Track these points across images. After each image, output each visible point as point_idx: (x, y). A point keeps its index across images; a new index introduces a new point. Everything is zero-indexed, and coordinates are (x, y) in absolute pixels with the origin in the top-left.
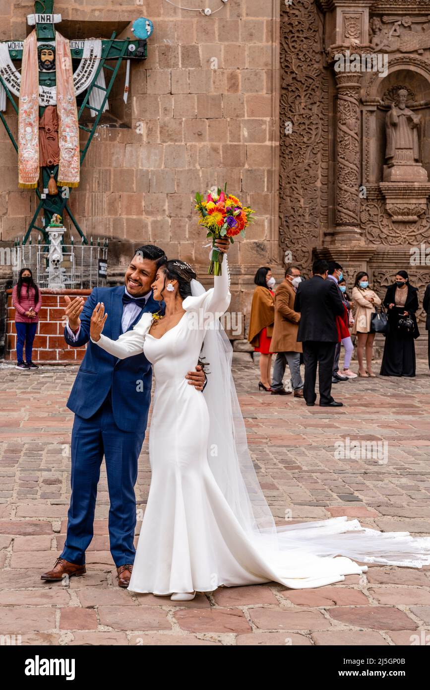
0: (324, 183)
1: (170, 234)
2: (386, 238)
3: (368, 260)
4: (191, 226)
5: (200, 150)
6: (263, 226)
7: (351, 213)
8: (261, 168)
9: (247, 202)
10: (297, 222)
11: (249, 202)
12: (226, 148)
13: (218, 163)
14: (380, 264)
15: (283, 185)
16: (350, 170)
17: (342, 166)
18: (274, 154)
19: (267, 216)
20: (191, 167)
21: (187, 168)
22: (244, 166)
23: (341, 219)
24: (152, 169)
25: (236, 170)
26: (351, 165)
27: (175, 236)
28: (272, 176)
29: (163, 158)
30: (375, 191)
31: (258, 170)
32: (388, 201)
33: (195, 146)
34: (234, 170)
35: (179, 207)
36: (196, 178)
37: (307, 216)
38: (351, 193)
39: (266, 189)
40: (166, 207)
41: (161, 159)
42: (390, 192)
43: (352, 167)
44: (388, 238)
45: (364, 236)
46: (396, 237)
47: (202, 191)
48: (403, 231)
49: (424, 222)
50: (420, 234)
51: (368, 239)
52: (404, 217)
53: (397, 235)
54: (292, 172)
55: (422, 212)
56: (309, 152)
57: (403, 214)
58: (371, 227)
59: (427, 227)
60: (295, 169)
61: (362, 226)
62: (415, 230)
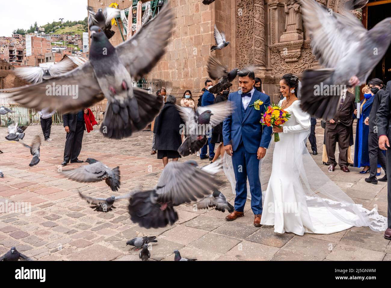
1: (177, 77)
4: (184, 73)
5: (186, 40)
8: (208, 44)
9: (203, 60)
11: (204, 60)
12: (195, 37)
13: (192, 44)
15: (238, 50)
20: (184, 48)
21: (182, 48)
22: (202, 44)
24: (171, 50)
27: (179, 77)
31: (207, 45)
32: (281, 52)
33: (185, 38)
34: (198, 47)
35: (180, 65)
36: (185, 52)
40: (176, 66)
41: (174, 46)
42: (280, 47)
43: (258, 38)
44: (284, 70)
45: (273, 70)
46: (288, 70)
47: (188, 57)
48: (291, 66)
49: (302, 61)
50: (300, 67)
51: (275, 72)
52: (290, 59)
53: (289, 69)
54: (241, 44)
55: (299, 56)
56: (248, 33)
57: (289, 58)
58: (276, 66)
59: (304, 63)
60: (242, 42)
61: (272, 66)
62: (297, 65)
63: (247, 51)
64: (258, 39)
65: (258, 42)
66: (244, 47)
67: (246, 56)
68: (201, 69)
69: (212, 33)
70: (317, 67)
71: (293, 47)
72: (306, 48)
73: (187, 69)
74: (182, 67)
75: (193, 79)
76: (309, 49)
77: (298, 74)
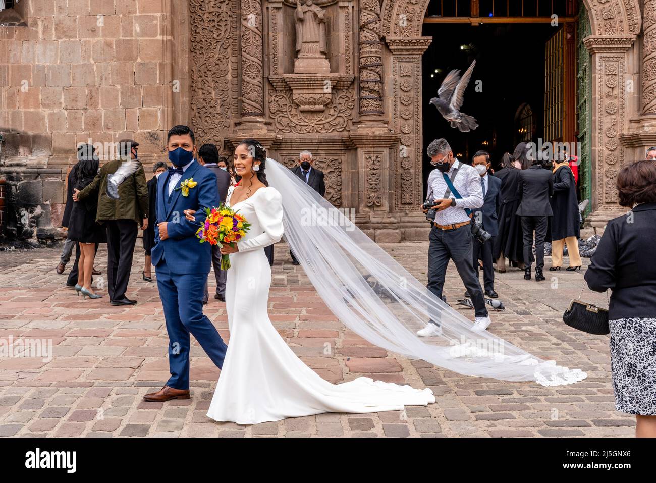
0: (234, 76)
1: (67, 126)
2: (294, 127)
3: (269, 147)
4: (86, 118)
5: (93, 46)
6: (156, 116)
7: (254, 104)
8: (153, 61)
9: (140, 94)
10: (209, 113)
11: (142, 94)
12: (119, 43)
13: (112, 58)
14: (290, 152)
15: (195, 79)
16: (251, 63)
17: (244, 59)
18: (165, 48)
19: (160, 107)
20: (86, 62)
21: (81, 63)
22: (136, 60)
23: (245, 110)
24: (48, 64)
25: (129, 64)
26: (252, 58)
27: (72, 127)
28: (163, 68)
29: (59, 53)
30: (282, 83)
31: (150, 63)
32: (294, 92)
33: (90, 41)
34: (127, 64)
35: (75, 100)
36: (90, 72)
37: (219, 107)
38: (253, 85)
39: (158, 81)
40: (62, 100)
41: (56, 54)
42: (294, 83)
44: (297, 127)
45: (273, 125)
46: (304, 126)
47: (97, 84)
48: (311, 120)
49: (332, 111)
50: (328, 122)
51: (277, 128)
52: (311, 107)
53: (306, 124)
54: (203, 66)
55: (328, 102)
56: (219, 47)
57: (309, 104)
58: (280, 117)
59: (335, 116)
60: (206, 64)
61: (271, 116)
62: (323, 119)
63: (217, 82)
64: (253, 61)
65: (253, 69)
66: (208, 73)
67: (213, 93)
68: (134, 113)
69: (165, 39)
70: (373, 124)
71: (318, 85)
72: (339, 88)
73: (97, 110)
74: (81, 104)
75: (111, 133)
76: (344, 90)
77: (324, 135)
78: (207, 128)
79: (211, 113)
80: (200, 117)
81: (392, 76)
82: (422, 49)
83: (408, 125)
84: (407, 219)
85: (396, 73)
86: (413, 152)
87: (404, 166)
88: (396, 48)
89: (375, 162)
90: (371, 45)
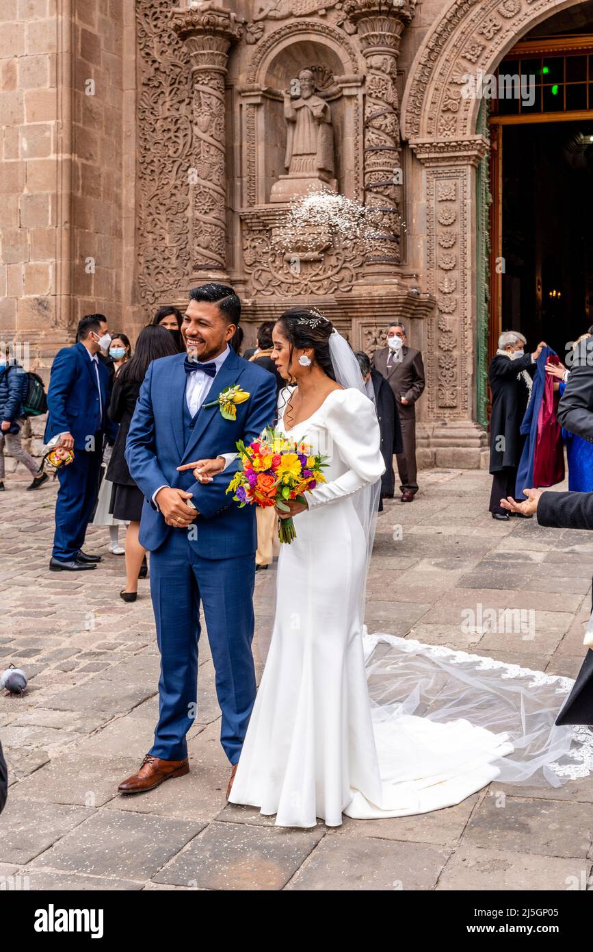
2: (279, 285)
6: (47, 274)
8: (44, 192)
9: (26, 241)
10: (160, 267)
11: (29, 242)
15: (143, 217)
16: (202, 189)
18: (59, 171)
19: (51, 260)
22: (22, 192)
25: (13, 198)
26: (204, 182)
28: (57, 202)
31: (40, 195)
32: (274, 232)
34: (10, 198)
37: (174, 258)
38: (204, 223)
39: (49, 222)
42: (271, 218)
43: (204, 184)
44: (283, 285)
45: (249, 283)
46: (294, 284)
48: (304, 274)
49: (333, 261)
50: (329, 278)
51: (254, 288)
52: (300, 254)
53: (296, 281)
54: (154, 199)
55: (324, 247)
56: (176, 169)
57: (298, 250)
58: (258, 271)
59: (339, 268)
60: (157, 195)
61: (246, 270)
62: (321, 273)
63: (172, 221)
64: (204, 187)
65: (205, 199)
66: (162, 208)
67: (167, 237)
68: (19, 269)
69: (60, 159)
70: (376, 279)
77: (322, 297)
78: (159, 290)
79: (163, 268)
80: (149, 274)
81: (425, 201)
82: (468, 156)
83: (450, 280)
84: (443, 432)
85: (431, 197)
86: (457, 323)
87: (442, 346)
88: (426, 156)
89: (378, 340)
90: (377, 153)
